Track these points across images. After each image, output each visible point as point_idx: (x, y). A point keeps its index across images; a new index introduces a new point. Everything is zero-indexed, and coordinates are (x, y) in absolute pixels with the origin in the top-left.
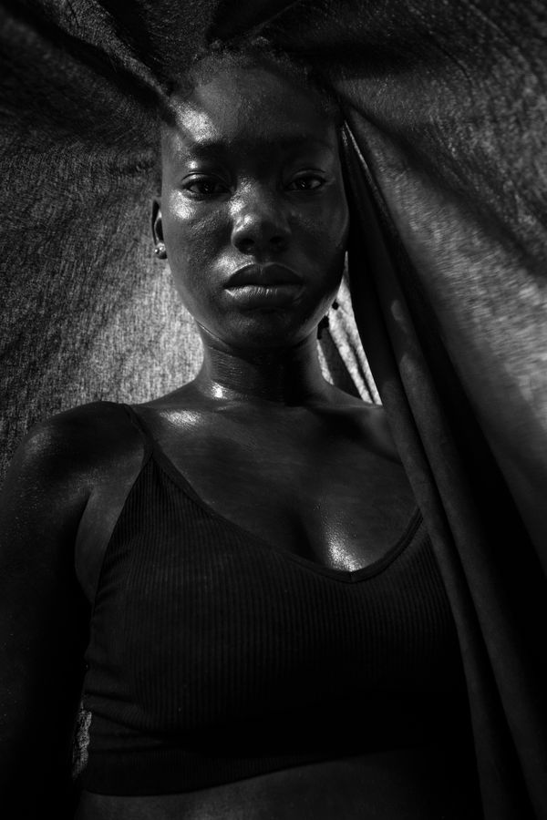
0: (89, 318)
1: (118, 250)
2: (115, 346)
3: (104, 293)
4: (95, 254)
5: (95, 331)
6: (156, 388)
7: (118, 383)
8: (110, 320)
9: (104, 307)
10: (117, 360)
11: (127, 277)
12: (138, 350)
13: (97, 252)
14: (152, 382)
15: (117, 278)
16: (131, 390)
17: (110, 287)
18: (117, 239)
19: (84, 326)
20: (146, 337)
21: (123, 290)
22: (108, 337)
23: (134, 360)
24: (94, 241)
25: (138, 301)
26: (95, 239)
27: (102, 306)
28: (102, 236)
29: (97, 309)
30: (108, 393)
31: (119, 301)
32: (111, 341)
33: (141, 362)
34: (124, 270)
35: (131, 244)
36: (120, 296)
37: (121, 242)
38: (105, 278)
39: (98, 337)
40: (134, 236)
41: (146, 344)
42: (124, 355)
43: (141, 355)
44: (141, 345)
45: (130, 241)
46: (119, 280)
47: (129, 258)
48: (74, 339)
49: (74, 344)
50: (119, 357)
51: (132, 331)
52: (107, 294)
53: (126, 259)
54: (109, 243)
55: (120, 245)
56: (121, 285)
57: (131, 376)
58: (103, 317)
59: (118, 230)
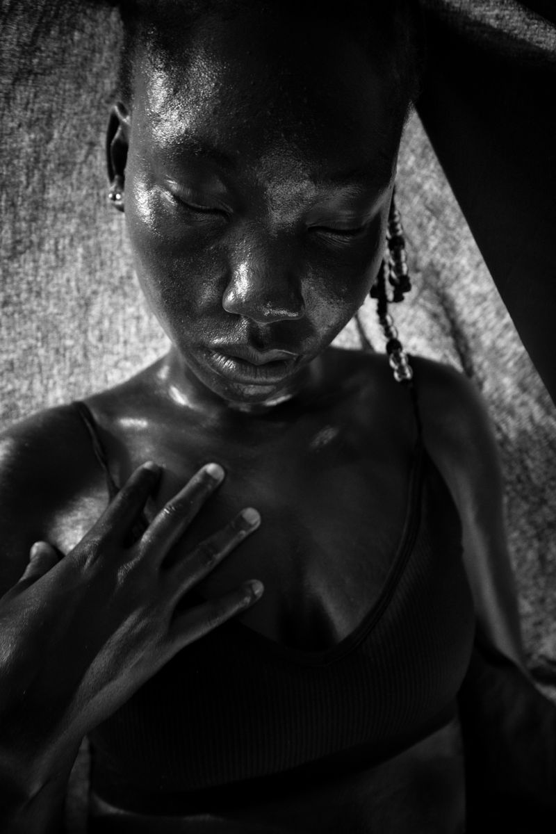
0: (35, 261)
1: (64, 164)
2: (78, 290)
3: (53, 225)
4: (23, 179)
5: (48, 275)
6: (129, 332)
7: (85, 332)
8: (69, 258)
9: (57, 243)
10: (80, 306)
11: (87, 197)
12: (106, 290)
13: (27, 174)
14: (125, 327)
15: (70, 201)
16: (101, 339)
17: (63, 216)
18: (57, 150)
19: (30, 272)
20: (115, 272)
21: (82, 216)
22: (68, 280)
23: (102, 302)
24: (15, 162)
25: (104, 227)
26: (18, 157)
27: (52, 242)
28: (30, 150)
29: (46, 247)
30: (73, 347)
31: (78, 231)
32: (73, 284)
33: (111, 304)
34: (79, 188)
35: (84, 152)
36: (79, 225)
37: (64, 152)
38: (50, 205)
39: (55, 281)
40: (88, 139)
41: (116, 281)
42: (89, 299)
43: (110, 297)
44: (109, 283)
45: (81, 148)
46: (73, 204)
47: (85, 170)
48: (17, 288)
49: (18, 295)
50: (82, 302)
51: (98, 267)
52: (59, 225)
53: (80, 173)
54: (43, 157)
55: (64, 156)
56: (78, 209)
57: (100, 322)
58: (57, 256)
59: (56, 135)
